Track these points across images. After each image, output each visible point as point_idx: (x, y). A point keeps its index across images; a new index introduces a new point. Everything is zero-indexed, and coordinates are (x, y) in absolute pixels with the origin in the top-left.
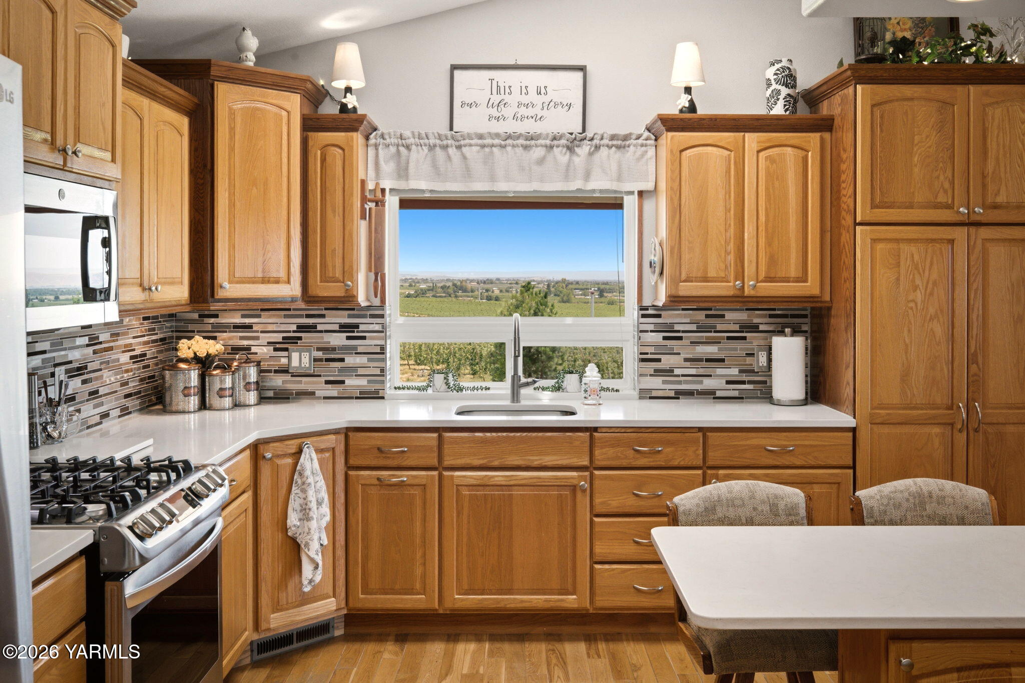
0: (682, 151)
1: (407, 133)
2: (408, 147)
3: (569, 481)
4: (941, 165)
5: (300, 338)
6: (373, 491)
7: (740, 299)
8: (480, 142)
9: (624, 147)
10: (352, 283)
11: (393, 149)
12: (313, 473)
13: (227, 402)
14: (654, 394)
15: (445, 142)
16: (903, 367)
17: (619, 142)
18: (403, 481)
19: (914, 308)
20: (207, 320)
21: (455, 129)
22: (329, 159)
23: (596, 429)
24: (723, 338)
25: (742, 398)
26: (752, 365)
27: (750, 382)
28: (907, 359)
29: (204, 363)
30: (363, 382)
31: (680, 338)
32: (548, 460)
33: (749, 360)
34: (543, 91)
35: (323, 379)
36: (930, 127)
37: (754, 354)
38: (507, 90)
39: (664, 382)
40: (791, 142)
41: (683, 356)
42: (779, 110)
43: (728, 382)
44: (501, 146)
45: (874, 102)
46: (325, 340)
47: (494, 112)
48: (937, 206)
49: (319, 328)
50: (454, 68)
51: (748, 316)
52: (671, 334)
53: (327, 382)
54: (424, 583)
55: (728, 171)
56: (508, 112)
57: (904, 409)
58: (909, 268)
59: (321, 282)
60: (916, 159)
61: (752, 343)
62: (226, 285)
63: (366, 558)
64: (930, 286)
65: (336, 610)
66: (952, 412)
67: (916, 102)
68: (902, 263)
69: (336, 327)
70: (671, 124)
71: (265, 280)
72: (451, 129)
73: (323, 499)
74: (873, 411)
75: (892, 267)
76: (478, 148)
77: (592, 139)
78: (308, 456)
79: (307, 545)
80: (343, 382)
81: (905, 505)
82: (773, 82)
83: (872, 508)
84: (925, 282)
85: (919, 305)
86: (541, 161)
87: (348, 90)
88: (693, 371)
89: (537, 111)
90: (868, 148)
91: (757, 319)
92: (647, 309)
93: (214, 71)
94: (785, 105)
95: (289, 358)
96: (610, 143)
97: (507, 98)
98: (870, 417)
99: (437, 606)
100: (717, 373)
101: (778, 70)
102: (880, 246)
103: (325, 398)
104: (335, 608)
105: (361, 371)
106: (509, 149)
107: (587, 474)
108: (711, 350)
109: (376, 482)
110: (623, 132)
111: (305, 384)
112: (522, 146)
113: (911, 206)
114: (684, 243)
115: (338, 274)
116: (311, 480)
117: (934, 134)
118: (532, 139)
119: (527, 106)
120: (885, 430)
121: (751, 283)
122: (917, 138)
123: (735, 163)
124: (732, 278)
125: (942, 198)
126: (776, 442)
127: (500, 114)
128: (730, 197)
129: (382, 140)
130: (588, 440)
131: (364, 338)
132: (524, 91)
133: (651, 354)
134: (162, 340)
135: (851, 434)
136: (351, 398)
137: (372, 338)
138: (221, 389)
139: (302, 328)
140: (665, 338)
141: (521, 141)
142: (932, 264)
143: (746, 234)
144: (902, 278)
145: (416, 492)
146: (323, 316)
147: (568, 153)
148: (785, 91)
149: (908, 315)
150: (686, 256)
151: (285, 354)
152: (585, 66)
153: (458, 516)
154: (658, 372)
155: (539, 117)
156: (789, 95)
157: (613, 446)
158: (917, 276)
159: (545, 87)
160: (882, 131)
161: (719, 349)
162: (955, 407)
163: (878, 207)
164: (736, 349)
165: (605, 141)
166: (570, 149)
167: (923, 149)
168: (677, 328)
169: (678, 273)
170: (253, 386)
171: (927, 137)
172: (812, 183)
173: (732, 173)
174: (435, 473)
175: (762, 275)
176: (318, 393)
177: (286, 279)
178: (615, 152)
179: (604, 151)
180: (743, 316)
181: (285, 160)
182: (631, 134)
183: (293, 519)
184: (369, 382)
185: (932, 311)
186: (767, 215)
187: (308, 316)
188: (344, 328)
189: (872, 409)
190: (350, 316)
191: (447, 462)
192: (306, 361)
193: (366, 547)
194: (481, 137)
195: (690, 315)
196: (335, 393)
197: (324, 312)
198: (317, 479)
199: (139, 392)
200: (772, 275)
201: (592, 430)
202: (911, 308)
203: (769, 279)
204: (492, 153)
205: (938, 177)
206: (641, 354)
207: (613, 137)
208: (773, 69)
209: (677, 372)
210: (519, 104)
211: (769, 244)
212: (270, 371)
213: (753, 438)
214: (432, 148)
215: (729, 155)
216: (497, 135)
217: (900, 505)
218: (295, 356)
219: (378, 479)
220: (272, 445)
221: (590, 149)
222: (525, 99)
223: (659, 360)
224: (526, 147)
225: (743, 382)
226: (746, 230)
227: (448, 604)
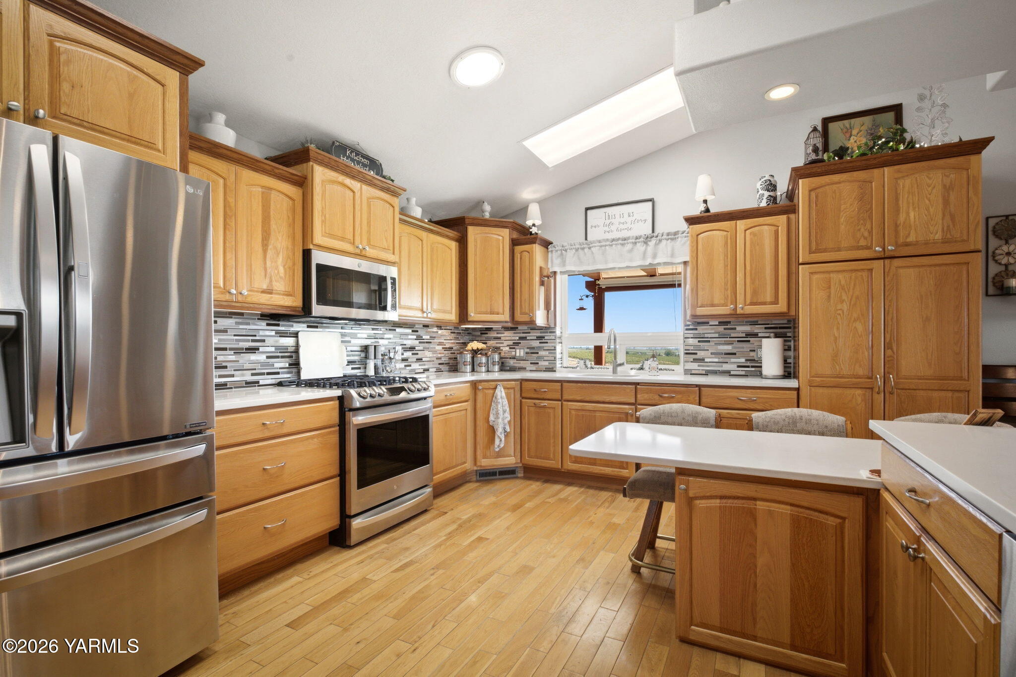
0: (697, 235)
1: (565, 244)
2: (566, 251)
3: (625, 410)
4: (862, 222)
5: (520, 343)
6: (532, 409)
7: (735, 316)
8: (599, 244)
9: (675, 239)
10: (533, 315)
11: (559, 252)
12: (501, 398)
13: (484, 369)
14: (693, 372)
15: (582, 246)
16: (833, 350)
17: (673, 236)
18: (545, 405)
19: (841, 313)
20: (483, 335)
21: (588, 239)
22: (523, 258)
23: (638, 384)
24: (734, 341)
25: (748, 376)
26: (753, 356)
27: (752, 367)
28: (836, 347)
29: (475, 352)
30: (546, 363)
31: (709, 341)
32: (613, 399)
33: (752, 354)
34: (631, 214)
35: (529, 362)
36: (853, 198)
37: (755, 350)
38: (613, 217)
39: (699, 366)
40: (767, 222)
41: (710, 351)
42: (764, 204)
43: (739, 366)
44: (610, 245)
45: (810, 189)
46: (531, 344)
47: (607, 229)
48: (859, 248)
49: (528, 338)
50: (587, 209)
51: (751, 328)
52: (703, 339)
53: (531, 363)
54: (554, 455)
55: (726, 243)
56: (613, 228)
57: (835, 377)
58: (837, 288)
59: (520, 314)
60: (842, 220)
61: (753, 344)
62: (472, 314)
63: (529, 440)
64: (854, 299)
65: (515, 463)
66: (871, 380)
67: (842, 184)
68: (832, 287)
69: (535, 338)
70: (691, 221)
71: (492, 313)
72: (586, 239)
73: (506, 410)
74: (811, 378)
75: (823, 289)
76: (599, 247)
77: (657, 237)
78: (499, 390)
79: (497, 429)
80: (538, 363)
81: (782, 423)
82: (760, 190)
83: (758, 423)
84: (850, 297)
85: (845, 311)
86: (631, 251)
87: (534, 225)
88: (716, 360)
89: (628, 225)
90: (807, 216)
91: (756, 329)
92: (689, 326)
93: (467, 221)
94: (767, 202)
95: (516, 352)
96: (667, 237)
97: (613, 221)
98: (809, 382)
99: (560, 467)
100: (732, 361)
101: (762, 182)
102: (815, 277)
103: (530, 371)
104: (514, 462)
105: (545, 358)
106: (614, 246)
107: (633, 407)
108: (728, 348)
109: (533, 405)
110: (673, 230)
111: (522, 364)
112: (621, 244)
113: (839, 250)
114: (700, 286)
115: (527, 311)
116: (500, 400)
117: (857, 202)
118: (625, 240)
119: (623, 224)
120: (821, 390)
121: (740, 306)
122: (843, 207)
123: (731, 238)
124: (729, 304)
125: (863, 243)
126: (745, 395)
127: (610, 229)
128: (727, 258)
129: (554, 249)
130: (634, 390)
131: (547, 343)
132: (622, 215)
133: (691, 350)
134: (462, 343)
135: (795, 392)
136: (541, 371)
137: (550, 343)
138: (480, 363)
139: (521, 338)
140: (699, 341)
141: (620, 242)
142: (855, 285)
143: (738, 279)
144: (832, 296)
145: (551, 411)
146: (529, 333)
147: (645, 244)
148: (767, 194)
149: (837, 319)
150: (700, 293)
151: (514, 350)
152: (653, 199)
153: (570, 424)
154: (695, 360)
155: (629, 228)
156: (770, 196)
157: (647, 393)
158: (844, 294)
159: (633, 213)
160: (816, 205)
161: (733, 348)
162: (874, 377)
163: (814, 253)
164: (743, 348)
165: (665, 237)
166: (646, 243)
167: (848, 213)
168: (706, 335)
169: (696, 303)
170: (497, 363)
171: (851, 205)
172: (781, 245)
173: (729, 244)
174: (560, 402)
175: (748, 301)
176: (527, 369)
177: (502, 313)
178: (671, 242)
179: (664, 242)
180: (747, 328)
181: (501, 259)
182: (678, 231)
183: (492, 418)
184: (549, 363)
185: (855, 315)
186: (751, 266)
187: (523, 333)
188: (539, 338)
189: (810, 377)
190: (541, 333)
191: (565, 397)
192: (522, 354)
193: (529, 435)
194: (600, 242)
195: (714, 329)
196: (534, 369)
197: (530, 331)
198: (503, 400)
199: (449, 363)
200: (755, 301)
201: (636, 384)
202: (840, 314)
203: (752, 304)
204: (605, 249)
205: (859, 230)
206: (685, 350)
207: (668, 234)
208: (760, 183)
209: (706, 360)
210: (620, 223)
211: (753, 281)
212: (508, 358)
213: (730, 392)
214: (577, 250)
215: (727, 235)
216: (607, 240)
217: (778, 422)
218: (518, 351)
219: (534, 404)
220: (483, 383)
221: (656, 242)
222: (622, 220)
223: (696, 354)
224: (623, 245)
225: (748, 367)
226: (738, 276)
227: (565, 467)
